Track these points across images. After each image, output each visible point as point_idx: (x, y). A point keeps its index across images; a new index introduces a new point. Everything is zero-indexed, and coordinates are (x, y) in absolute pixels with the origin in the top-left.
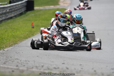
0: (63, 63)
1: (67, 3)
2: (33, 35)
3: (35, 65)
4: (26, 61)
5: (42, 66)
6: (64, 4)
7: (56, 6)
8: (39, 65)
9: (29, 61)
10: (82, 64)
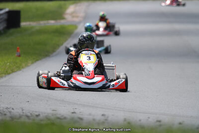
0: (73, 112)
1: (77, 17)
2: (19, 68)
3: (24, 114)
4: (7, 108)
5: (37, 116)
6: (73, 17)
7: (58, 21)
8: (31, 114)
9: (13, 109)
10: (105, 113)
